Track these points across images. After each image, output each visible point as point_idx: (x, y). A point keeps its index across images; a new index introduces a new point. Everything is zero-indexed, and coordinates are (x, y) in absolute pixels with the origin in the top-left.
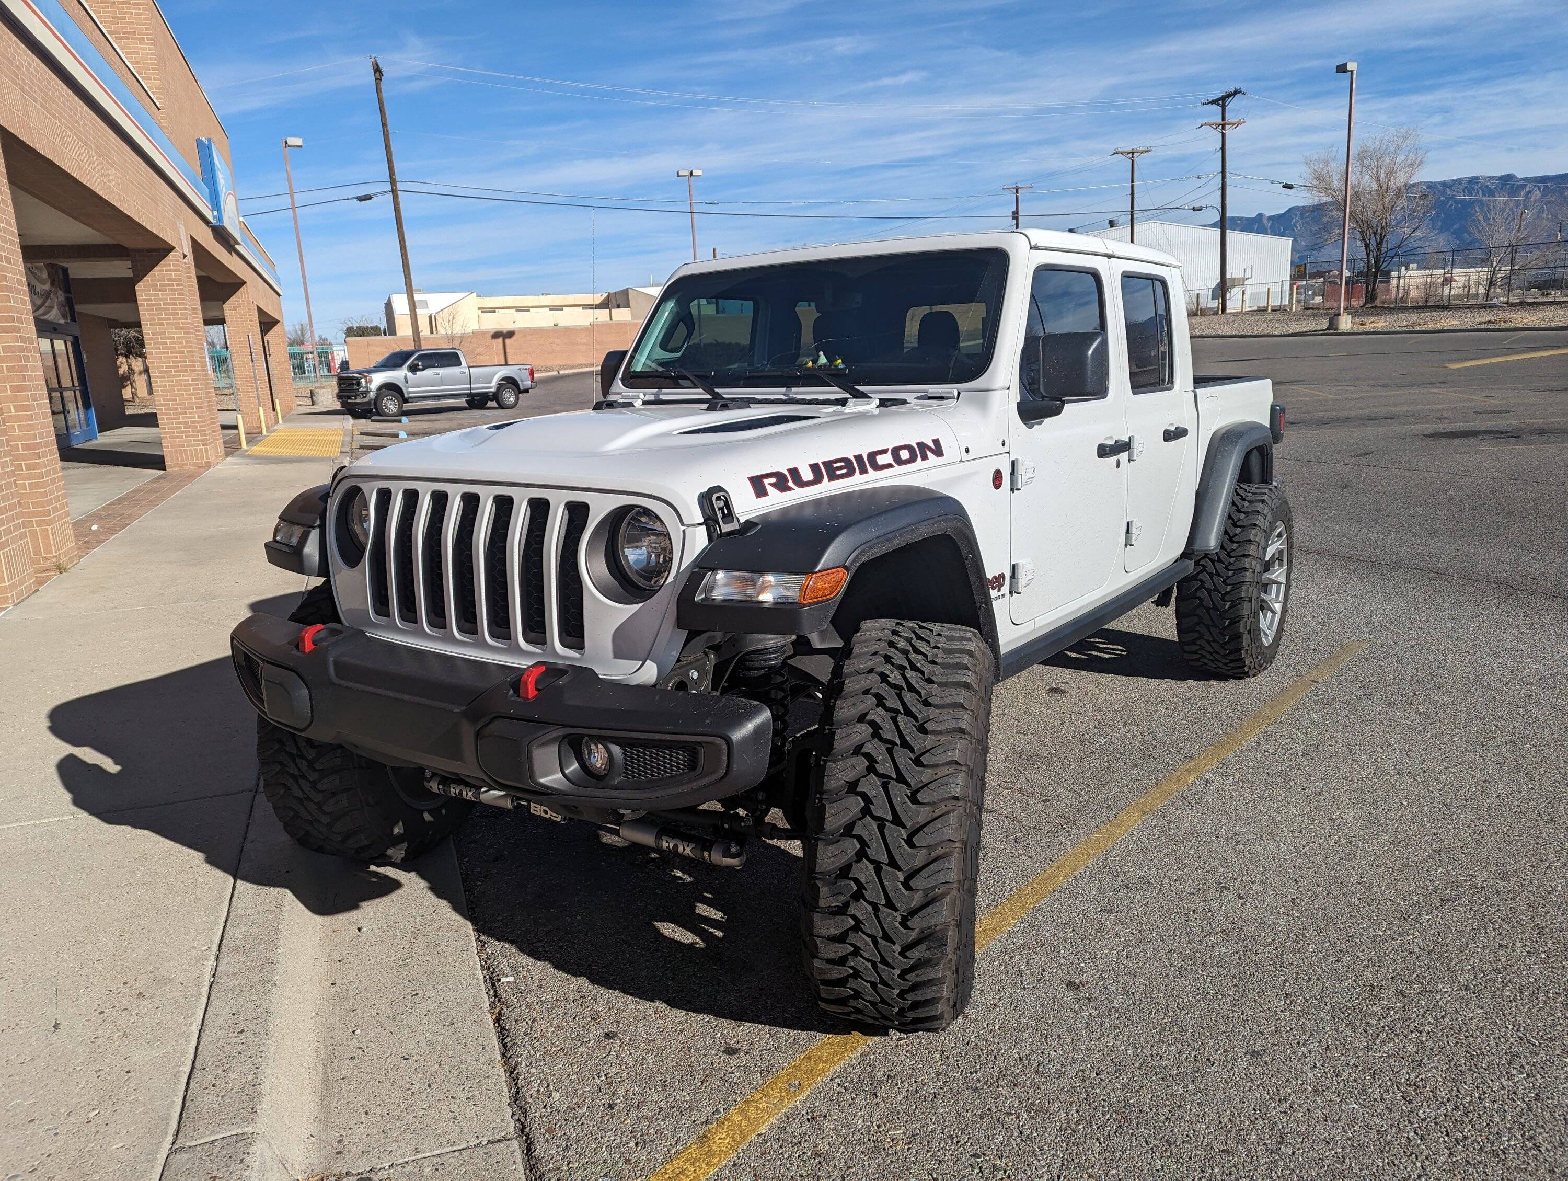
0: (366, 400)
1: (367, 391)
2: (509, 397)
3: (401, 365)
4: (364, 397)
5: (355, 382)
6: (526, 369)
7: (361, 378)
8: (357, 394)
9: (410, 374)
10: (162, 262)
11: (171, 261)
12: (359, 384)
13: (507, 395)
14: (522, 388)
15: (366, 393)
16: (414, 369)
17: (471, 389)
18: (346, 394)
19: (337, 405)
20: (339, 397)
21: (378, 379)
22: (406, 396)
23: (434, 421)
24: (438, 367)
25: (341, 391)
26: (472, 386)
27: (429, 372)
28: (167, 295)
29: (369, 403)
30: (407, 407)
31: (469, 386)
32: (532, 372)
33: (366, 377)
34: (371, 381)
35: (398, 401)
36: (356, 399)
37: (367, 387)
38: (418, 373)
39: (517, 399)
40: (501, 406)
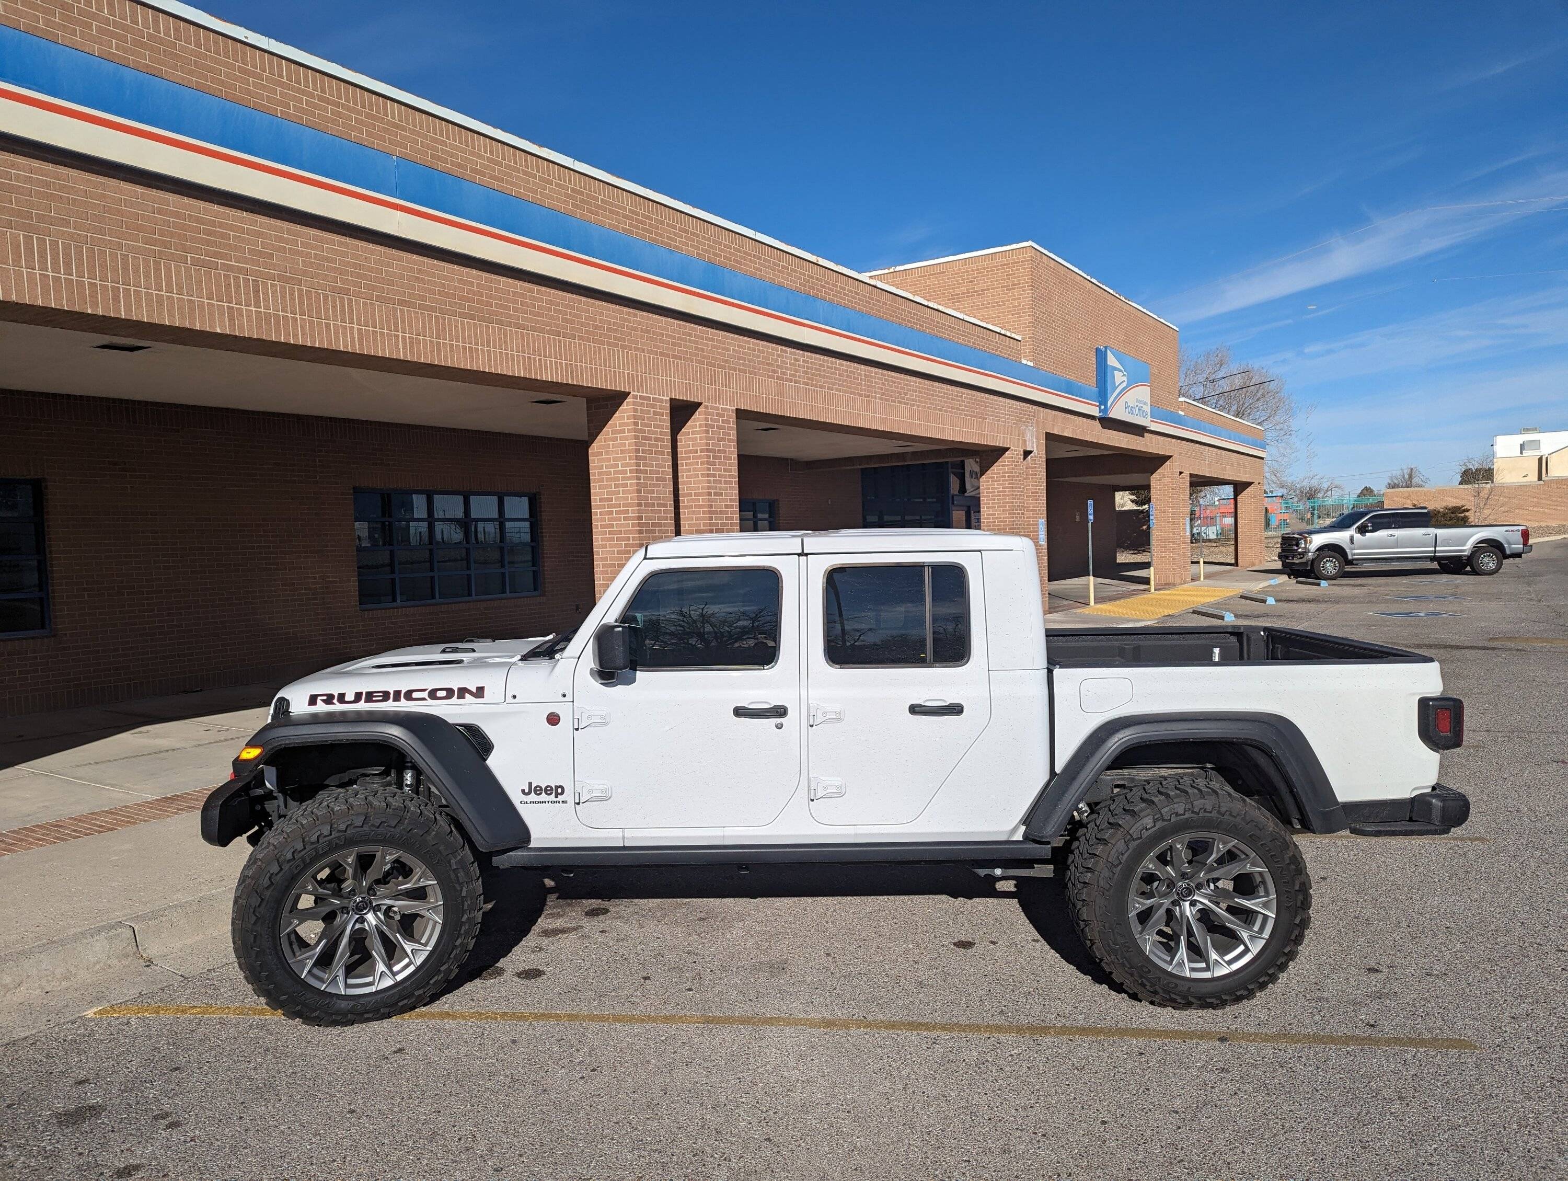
0: (1304, 560)
1: (1305, 552)
2: (1488, 562)
3: (1349, 526)
4: (1301, 558)
5: (1294, 542)
6: (1518, 531)
7: (1301, 539)
8: (1295, 554)
9: (1357, 536)
10: (1000, 460)
11: (1007, 458)
12: (1298, 545)
13: (1486, 560)
14: (1508, 552)
15: (1303, 554)
16: (1362, 530)
17: (1435, 552)
18: (1288, 554)
19: (1278, 565)
20: (1280, 557)
21: (1318, 540)
22: (1350, 557)
23: (1361, 585)
24: (1394, 528)
25: (1283, 550)
26: (1438, 549)
27: (1382, 534)
28: (1000, 484)
29: (1306, 564)
30: (1348, 569)
31: (1433, 549)
32: (1525, 535)
33: (1306, 537)
34: (1311, 542)
35: (1339, 563)
36: (1293, 559)
37: (1305, 548)
38: (1368, 534)
39: (1499, 566)
40: (1475, 572)
